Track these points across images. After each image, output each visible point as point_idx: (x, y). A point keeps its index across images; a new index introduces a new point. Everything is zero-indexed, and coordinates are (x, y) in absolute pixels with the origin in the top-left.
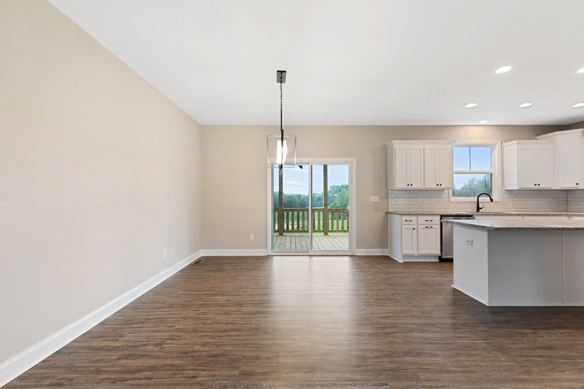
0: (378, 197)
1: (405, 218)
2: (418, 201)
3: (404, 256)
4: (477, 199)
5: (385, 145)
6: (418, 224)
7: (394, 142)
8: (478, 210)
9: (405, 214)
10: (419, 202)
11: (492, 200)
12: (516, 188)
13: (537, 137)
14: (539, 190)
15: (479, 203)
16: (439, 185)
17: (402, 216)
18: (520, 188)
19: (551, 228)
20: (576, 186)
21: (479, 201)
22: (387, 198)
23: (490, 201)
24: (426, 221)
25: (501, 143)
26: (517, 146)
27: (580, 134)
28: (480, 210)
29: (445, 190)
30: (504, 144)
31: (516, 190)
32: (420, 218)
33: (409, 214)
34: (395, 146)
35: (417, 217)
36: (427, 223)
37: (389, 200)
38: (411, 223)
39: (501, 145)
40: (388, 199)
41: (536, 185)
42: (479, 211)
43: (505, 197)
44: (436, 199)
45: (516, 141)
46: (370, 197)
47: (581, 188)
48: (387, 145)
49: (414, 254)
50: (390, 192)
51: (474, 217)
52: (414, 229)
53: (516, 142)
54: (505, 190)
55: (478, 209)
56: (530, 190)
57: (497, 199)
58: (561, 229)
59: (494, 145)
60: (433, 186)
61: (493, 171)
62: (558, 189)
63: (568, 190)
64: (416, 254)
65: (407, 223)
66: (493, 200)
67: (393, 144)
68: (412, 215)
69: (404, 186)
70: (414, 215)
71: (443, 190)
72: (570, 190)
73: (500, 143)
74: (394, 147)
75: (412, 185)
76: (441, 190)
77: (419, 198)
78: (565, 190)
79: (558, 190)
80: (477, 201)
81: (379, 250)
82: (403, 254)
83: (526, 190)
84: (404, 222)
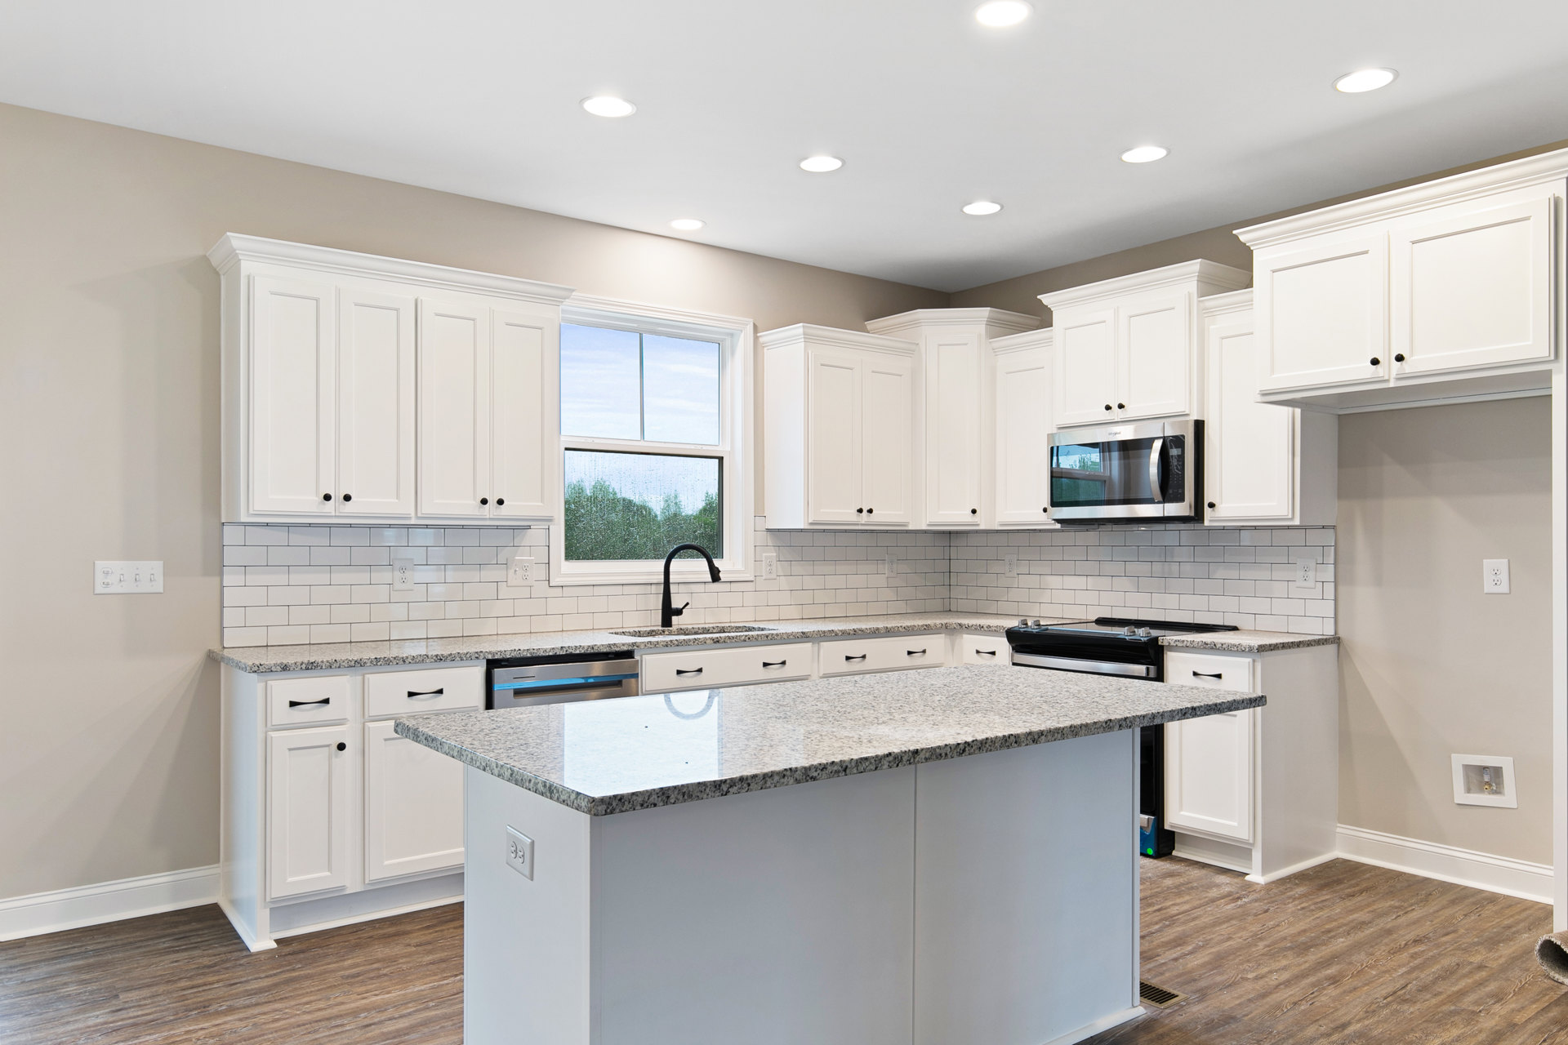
0: (157, 566)
1: (287, 688)
2: (398, 585)
3: (283, 909)
4: (662, 569)
5: (205, 256)
6: (366, 719)
7: (238, 241)
8: (666, 622)
9: (285, 668)
10: (404, 586)
11: (715, 575)
12: (801, 524)
13: (871, 324)
14: (872, 531)
15: (673, 588)
16: (492, 501)
17: (272, 676)
18: (811, 524)
19: (866, 759)
20: (969, 518)
21: (672, 578)
22: (216, 565)
23: (708, 578)
24: (411, 694)
25: (756, 329)
26: (805, 347)
27: (982, 328)
28: (674, 619)
29: (529, 527)
30: (766, 337)
31: (801, 530)
32: (377, 680)
33: (311, 667)
34: (247, 267)
35: (359, 678)
36: (417, 705)
37: (228, 580)
38: (325, 712)
39: (756, 338)
40: (221, 574)
41: (860, 511)
42: (670, 625)
43: (766, 557)
44: (490, 574)
45: (798, 329)
46: (101, 565)
47: (982, 527)
48: (214, 262)
49: (343, 888)
50: (231, 535)
51: (637, 657)
52: (341, 747)
53: (801, 331)
54: (768, 530)
55: (669, 612)
56: (846, 531)
57: (739, 566)
58: (905, 758)
59: (732, 335)
60: (463, 506)
61: (728, 448)
62: (924, 527)
63: (950, 533)
64: (353, 886)
65: (298, 714)
66: (721, 575)
67: (233, 259)
68: (333, 666)
69: (304, 503)
70: (339, 671)
71: (518, 528)
72: (957, 533)
73: (750, 328)
74: (244, 273)
75: (347, 498)
76: (514, 528)
77: (403, 570)
78: (943, 532)
79: (925, 532)
80: (661, 578)
81: (163, 879)
82: (275, 901)
83: (835, 531)
84: (281, 713)
